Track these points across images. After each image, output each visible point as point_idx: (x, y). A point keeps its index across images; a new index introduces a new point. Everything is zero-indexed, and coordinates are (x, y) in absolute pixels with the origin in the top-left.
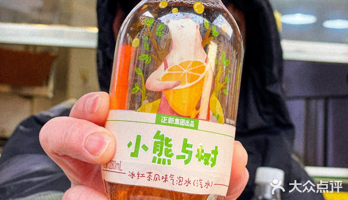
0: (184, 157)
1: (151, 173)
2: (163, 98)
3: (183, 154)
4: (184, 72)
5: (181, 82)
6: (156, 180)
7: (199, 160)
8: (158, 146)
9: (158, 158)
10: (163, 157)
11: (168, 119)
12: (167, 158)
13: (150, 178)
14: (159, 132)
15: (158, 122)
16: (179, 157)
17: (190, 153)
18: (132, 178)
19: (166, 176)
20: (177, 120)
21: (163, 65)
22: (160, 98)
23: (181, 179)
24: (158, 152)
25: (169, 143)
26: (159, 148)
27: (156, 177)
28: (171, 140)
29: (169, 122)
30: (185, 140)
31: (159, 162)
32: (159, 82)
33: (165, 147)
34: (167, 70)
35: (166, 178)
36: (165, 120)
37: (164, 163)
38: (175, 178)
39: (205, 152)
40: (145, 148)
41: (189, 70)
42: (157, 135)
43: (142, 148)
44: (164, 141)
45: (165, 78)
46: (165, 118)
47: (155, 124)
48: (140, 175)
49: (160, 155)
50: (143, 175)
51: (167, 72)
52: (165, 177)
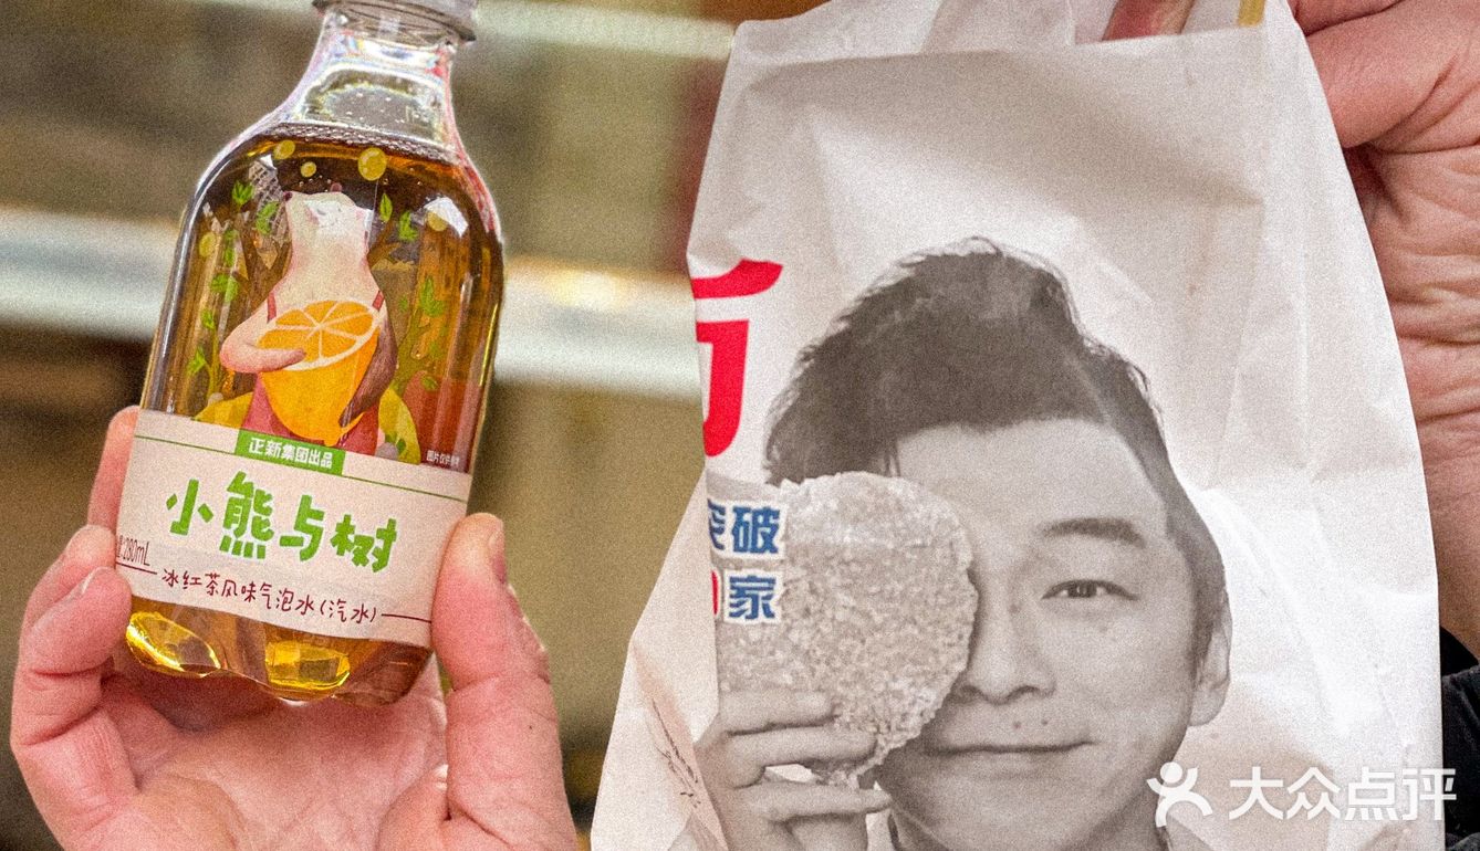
0: (299, 542)
1: (216, 576)
2: (257, 390)
3: (298, 534)
4: (315, 328)
5: (305, 354)
6: (229, 594)
7: (340, 553)
8: (237, 511)
9: (234, 539)
10: (247, 537)
11: (266, 444)
12: (257, 542)
13: (213, 588)
14: (241, 475)
15: (241, 450)
16: (286, 541)
17: (316, 533)
18: (172, 585)
19: (252, 585)
20: (289, 449)
21: (263, 309)
22: (252, 390)
23: (289, 596)
24: (235, 526)
25: (265, 505)
26: (239, 515)
27: (227, 587)
28: (269, 497)
29: (269, 452)
30: (306, 500)
31: (236, 551)
32: (251, 351)
33: (253, 513)
34: (273, 321)
35: (251, 591)
36: (257, 446)
37: (248, 554)
38: (274, 593)
39: (357, 532)
40: (206, 514)
41: (328, 324)
42: (238, 484)
43: (198, 514)
44: (253, 499)
45: (269, 340)
46: (258, 440)
47: (235, 454)
48: (190, 580)
49: (238, 533)
50: (196, 582)
51: (273, 324)
52: (249, 588)
